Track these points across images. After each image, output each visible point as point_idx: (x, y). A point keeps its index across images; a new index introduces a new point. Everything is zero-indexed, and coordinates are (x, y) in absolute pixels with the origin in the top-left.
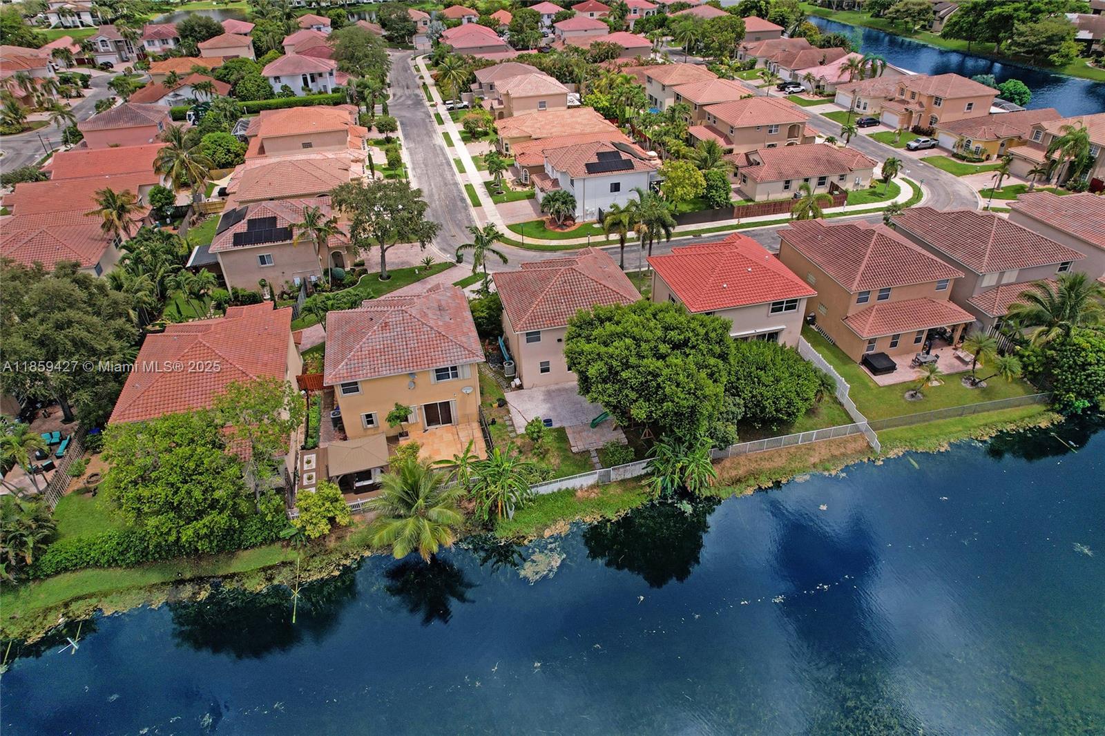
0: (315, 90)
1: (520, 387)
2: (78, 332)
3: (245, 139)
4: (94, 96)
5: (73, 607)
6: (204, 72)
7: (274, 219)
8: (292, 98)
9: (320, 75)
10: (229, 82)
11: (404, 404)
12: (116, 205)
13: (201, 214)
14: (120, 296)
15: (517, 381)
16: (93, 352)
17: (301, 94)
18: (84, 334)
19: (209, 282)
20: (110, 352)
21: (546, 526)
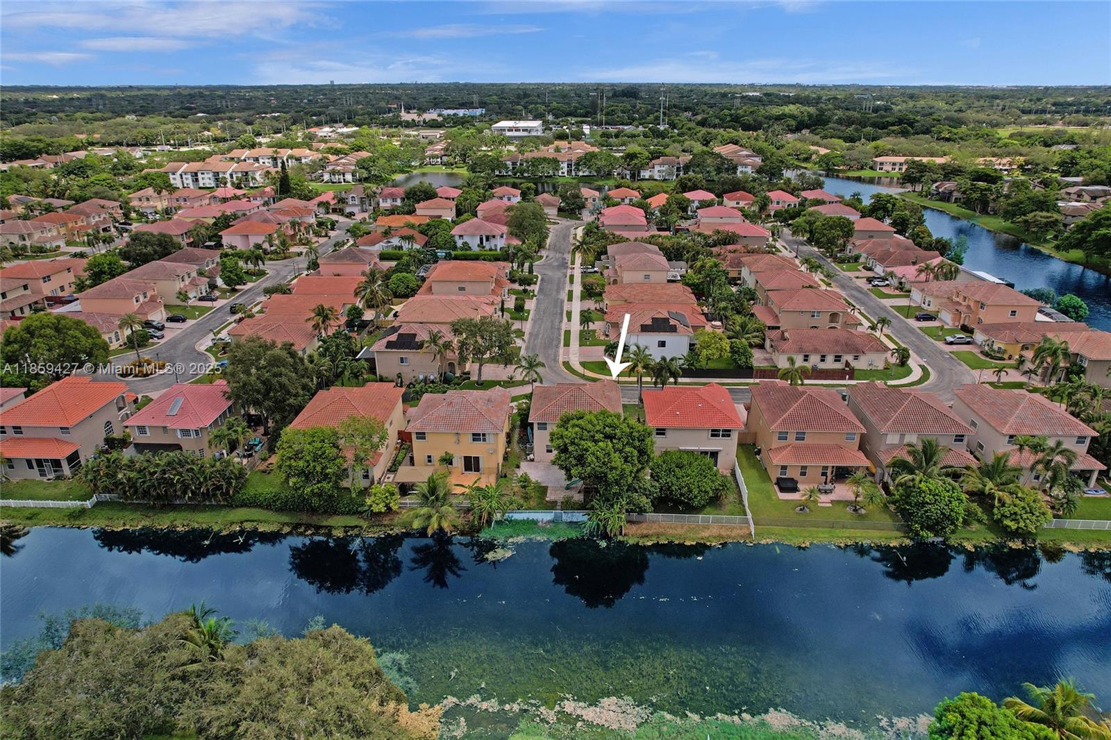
0: (487, 247)
1: (532, 460)
2: (284, 380)
3: (423, 279)
4: (336, 236)
5: (245, 524)
6: (412, 227)
7: (415, 335)
8: (469, 252)
9: (494, 237)
10: (427, 235)
11: (450, 452)
12: (323, 314)
13: (377, 327)
14: (311, 366)
15: (532, 456)
16: (288, 393)
17: (475, 249)
18: (287, 382)
19: (364, 368)
20: (296, 395)
21: (512, 537)
